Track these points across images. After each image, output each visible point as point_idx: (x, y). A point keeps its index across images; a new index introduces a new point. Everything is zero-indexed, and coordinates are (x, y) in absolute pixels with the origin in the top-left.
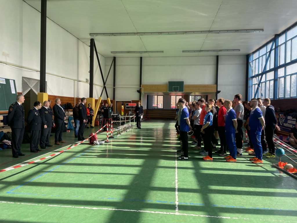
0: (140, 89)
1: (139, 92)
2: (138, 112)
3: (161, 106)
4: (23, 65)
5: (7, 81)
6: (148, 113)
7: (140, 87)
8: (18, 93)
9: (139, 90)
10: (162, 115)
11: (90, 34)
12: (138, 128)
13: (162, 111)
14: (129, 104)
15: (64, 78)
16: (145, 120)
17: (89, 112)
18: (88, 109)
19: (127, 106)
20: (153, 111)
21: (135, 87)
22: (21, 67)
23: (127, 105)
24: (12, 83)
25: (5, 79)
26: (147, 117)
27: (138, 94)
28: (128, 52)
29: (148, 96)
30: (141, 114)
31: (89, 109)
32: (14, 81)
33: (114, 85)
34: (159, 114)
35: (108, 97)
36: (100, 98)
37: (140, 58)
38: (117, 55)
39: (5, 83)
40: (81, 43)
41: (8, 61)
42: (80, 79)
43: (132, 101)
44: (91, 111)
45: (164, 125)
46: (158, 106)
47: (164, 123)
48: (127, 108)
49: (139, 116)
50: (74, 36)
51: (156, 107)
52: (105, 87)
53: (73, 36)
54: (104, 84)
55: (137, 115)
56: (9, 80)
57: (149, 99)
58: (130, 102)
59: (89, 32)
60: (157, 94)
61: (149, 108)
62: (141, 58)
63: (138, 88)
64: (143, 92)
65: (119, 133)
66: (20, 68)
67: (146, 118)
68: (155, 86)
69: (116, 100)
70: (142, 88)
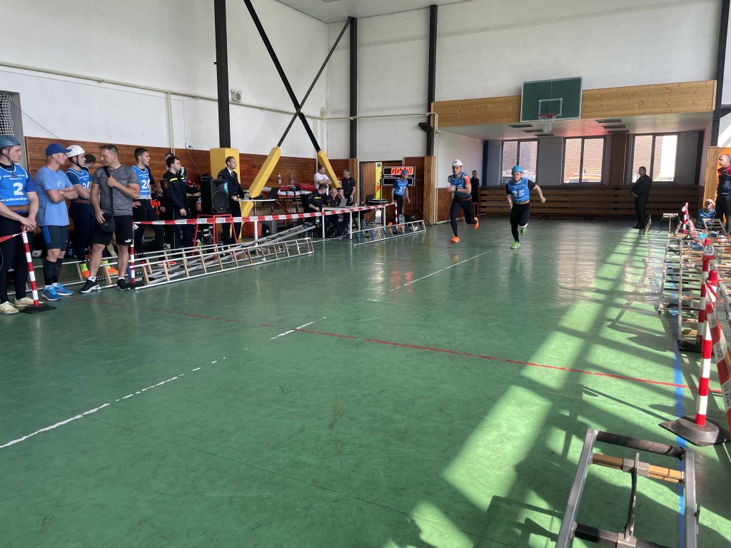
0: (429, 117)
1: (427, 127)
7: (429, 110)
9: (424, 120)
14: (393, 168)
19: (387, 176)
21: (414, 111)
23: (390, 171)
27: (420, 136)
29: (486, 144)
33: (354, 111)
35: (317, 148)
36: (274, 151)
37: (429, 11)
38: (359, 12)
43: (407, 159)
52: (300, 115)
54: (297, 105)
57: (490, 152)
58: (398, 163)
61: (490, 182)
62: (434, 9)
63: (421, 114)
69: (361, 157)
70: (434, 115)
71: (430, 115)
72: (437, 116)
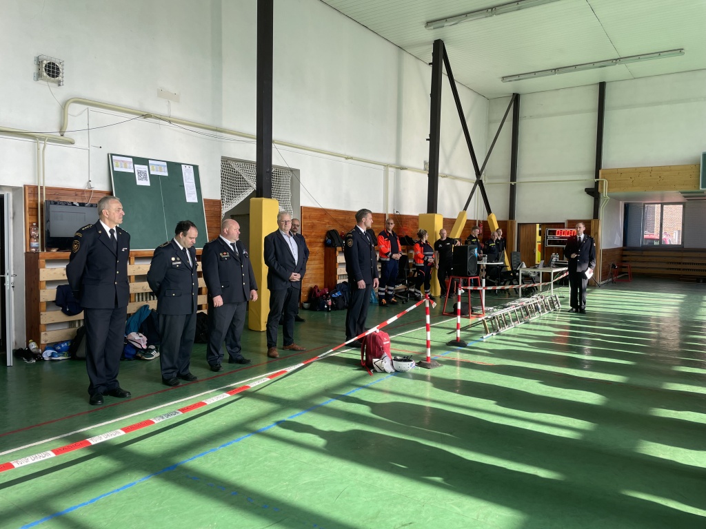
0: (597, 183)
1: (594, 192)
2: (574, 256)
3: (673, 237)
4: (225, 124)
5: (174, 168)
6: (625, 259)
7: (597, 176)
8: (207, 201)
9: (592, 186)
10: (679, 266)
11: (428, 23)
12: (576, 311)
13: (679, 254)
14: (558, 230)
15: (352, 158)
16: (613, 282)
17: (422, 256)
18: (418, 245)
19: (551, 238)
20: (645, 253)
21: (578, 177)
22: (216, 130)
23: (553, 233)
24: (187, 174)
25: (165, 164)
26: (624, 270)
27: (588, 200)
28: (556, 70)
29: (627, 207)
30: (587, 265)
31: (421, 246)
32: (196, 168)
33: (513, 176)
34: (668, 263)
35: (489, 211)
36: (461, 215)
37: (597, 87)
38: (523, 86)
39: (166, 174)
40: (408, 61)
41: (176, 113)
42: (404, 163)
43: (570, 222)
44: (427, 253)
45: (682, 305)
46: (664, 237)
47: (682, 296)
48: (550, 242)
49: (579, 270)
50: (386, 42)
51: (657, 240)
52: (479, 183)
53: (383, 40)
54: (478, 173)
55: (573, 265)
56: (180, 165)
57: (632, 214)
58: (561, 225)
59: (424, 20)
60: (662, 197)
61: (631, 243)
62: (602, 86)
63: (589, 180)
64: (605, 193)
65: (494, 329)
66: (215, 133)
67: (621, 273)
68: (651, 170)
69: (519, 219)
70: (603, 181)
71: (598, 181)
72: (606, 182)
